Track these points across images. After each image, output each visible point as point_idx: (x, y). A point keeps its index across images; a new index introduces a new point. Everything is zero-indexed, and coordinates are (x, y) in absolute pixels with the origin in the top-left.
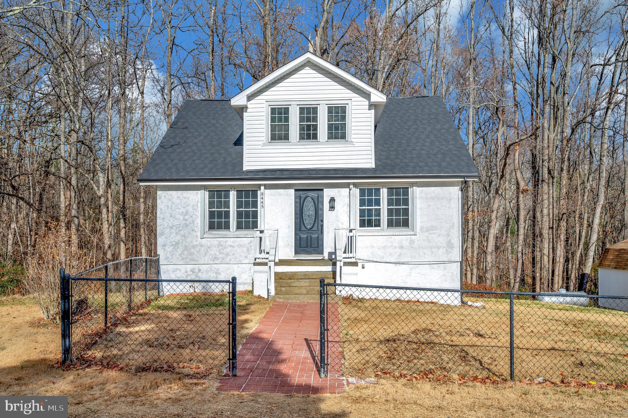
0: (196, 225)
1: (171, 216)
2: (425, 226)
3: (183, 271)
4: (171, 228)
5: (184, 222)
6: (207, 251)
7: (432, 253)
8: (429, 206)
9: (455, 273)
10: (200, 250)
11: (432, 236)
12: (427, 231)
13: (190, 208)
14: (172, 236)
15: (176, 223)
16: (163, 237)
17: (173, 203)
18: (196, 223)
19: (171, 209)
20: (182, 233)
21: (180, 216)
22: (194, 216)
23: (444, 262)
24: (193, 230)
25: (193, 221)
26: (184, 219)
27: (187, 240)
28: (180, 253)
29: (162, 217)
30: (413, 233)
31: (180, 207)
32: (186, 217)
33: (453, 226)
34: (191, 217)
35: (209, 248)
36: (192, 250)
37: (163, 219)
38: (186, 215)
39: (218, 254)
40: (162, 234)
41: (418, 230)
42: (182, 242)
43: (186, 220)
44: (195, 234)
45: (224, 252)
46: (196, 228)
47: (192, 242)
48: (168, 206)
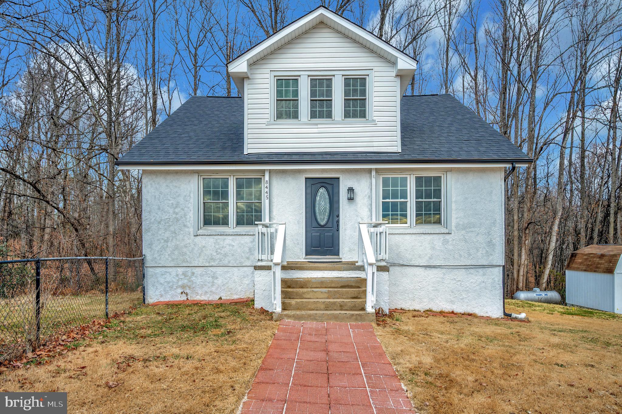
0: (188, 220)
1: (159, 209)
2: (461, 223)
3: (174, 274)
4: (159, 223)
5: (174, 216)
6: (202, 251)
7: (470, 255)
8: (466, 198)
9: (496, 279)
10: (193, 249)
11: (470, 234)
12: (464, 229)
13: (181, 200)
14: (160, 233)
15: (165, 217)
16: (149, 234)
17: (161, 193)
18: (188, 217)
19: (159, 200)
20: (172, 228)
21: (169, 209)
22: (186, 209)
23: (483, 266)
24: (185, 226)
25: (185, 215)
26: (174, 212)
27: (178, 238)
28: (169, 253)
29: (149, 209)
30: (447, 231)
31: (169, 198)
32: (177, 210)
33: (494, 223)
34: (183, 209)
35: (204, 247)
36: (185, 250)
37: (150, 212)
38: (176, 207)
39: (215, 254)
40: (148, 230)
41: (453, 228)
42: (172, 240)
43: (177, 214)
44: (187, 230)
45: (222, 252)
46: (188, 224)
47: (183, 240)
48: (155, 197)
